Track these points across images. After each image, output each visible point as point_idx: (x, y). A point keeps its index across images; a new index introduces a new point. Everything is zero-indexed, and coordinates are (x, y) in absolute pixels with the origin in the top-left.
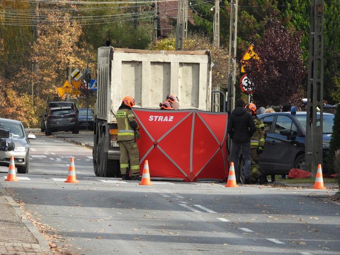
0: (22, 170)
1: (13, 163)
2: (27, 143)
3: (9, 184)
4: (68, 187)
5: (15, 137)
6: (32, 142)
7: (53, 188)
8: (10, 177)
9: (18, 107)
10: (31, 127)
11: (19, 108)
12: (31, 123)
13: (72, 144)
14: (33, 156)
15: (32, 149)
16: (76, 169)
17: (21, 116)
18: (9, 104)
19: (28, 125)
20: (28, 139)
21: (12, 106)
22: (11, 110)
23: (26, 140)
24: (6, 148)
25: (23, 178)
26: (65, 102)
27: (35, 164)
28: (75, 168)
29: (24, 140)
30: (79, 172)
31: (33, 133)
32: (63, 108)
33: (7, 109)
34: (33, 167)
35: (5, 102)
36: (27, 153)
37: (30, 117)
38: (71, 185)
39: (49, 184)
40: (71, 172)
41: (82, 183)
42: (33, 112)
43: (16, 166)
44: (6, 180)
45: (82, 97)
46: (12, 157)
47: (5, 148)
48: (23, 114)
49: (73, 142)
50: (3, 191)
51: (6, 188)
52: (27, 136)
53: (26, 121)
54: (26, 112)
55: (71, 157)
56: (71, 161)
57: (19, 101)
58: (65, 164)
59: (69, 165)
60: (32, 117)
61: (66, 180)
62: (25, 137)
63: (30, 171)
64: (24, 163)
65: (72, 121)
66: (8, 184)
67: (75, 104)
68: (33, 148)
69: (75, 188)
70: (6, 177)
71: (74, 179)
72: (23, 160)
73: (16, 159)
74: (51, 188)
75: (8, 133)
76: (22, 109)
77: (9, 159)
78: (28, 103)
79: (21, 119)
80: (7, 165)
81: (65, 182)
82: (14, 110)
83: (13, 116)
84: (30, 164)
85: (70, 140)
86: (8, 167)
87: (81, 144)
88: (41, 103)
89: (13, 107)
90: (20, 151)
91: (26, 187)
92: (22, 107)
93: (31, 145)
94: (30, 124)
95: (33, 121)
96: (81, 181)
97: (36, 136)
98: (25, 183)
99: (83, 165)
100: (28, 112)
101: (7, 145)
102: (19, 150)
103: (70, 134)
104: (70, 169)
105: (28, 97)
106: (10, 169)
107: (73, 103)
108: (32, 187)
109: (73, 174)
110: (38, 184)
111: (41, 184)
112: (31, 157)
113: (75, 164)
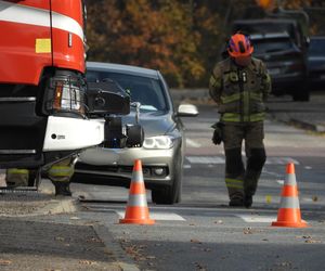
0: (163, 195)
1: (140, 178)
2: (177, 127)
3: (129, 232)
4: (280, 237)
5: (142, 111)
6: (188, 125)
7: (242, 241)
8: (131, 212)
9: (153, 35)
10: (187, 86)
11: (155, 38)
12: (187, 74)
13: (291, 129)
14: (192, 160)
15: (190, 143)
16: (302, 192)
17: (162, 57)
18: (131, 27)
19: (180, 80)
20: (179, 117)
21: (139, 32)
22: (136, 42)
23: (174, 118)
24: (122, 141)
25: (169, 216)
26: (275, 21)
27: (196, 180)
28: (299, 189)
29: (168, 119)
30: (309, 200)
31: (193, 100)
32: (268, 36)
33: (126, 39)
34: (192, 188)
35: (119, 23)
36: (177, 153)
37: (186, 58)
38: (287, 232)
39: (233, 230)
40: (289, 199)
41: (317, 228)
42: (192, 48)
43: (148, 185)
44: (122, 222)
45: (317, 8)
46: (136, 162)
47: (119, 140)
48: (166, 53)
49: (294, 122)
50: (115, 249)
51: (121, 243)
52: (176, 107)
53: (173, 68)
54: (173, 47)
55: (289, 160)
56: (289, 171)
57: (155, 19)
58: (275, 178)
59: (282, 182)
60: (192, 59)
61: (275, 220)
62: (171, 112)
63: (184, 197)
64: (168, 178)
65: (292, 69)
66: (127, 232)
67: (299, 26)
68: (190, 138)
69: (299, 239)
70: (122, 215)
71: (295, 217)
72: (166, 169)
73: (149, 168)
74: (236, 241)
75: (127, 100)
76: (163, 38)
77: (130, 168)
78: (178, 23)
79: (161, 64)
80: (127, 183)
81: (274, 224)
82: (145, 43)
83: (143, 59)
84: (183, 180)
85: (285, 116)
86: (128, 187)
87: (313, 128)
88: (212, 23)
89: (141, 33)
90: (159, 146)
91: (173, 240)
92: (164, 34)
93: (187, 130)
94: (185, 78)
95: (193, 71)
96: (312, 222)
97: (199, 108)
98: (170, 228)
99: (319, 181)
100: (179, 47)
101: (124, 133)
102: (155, 143)
103: (287, 102)
104: (286, 191)
105: (179, 8)
106: (133, 193)
107: (294, 22)
108: (189, 240)
109: (294, 203)
110: (205, 230)
111: (209, 230)
112: (187, 162)
113: (297, 180)
